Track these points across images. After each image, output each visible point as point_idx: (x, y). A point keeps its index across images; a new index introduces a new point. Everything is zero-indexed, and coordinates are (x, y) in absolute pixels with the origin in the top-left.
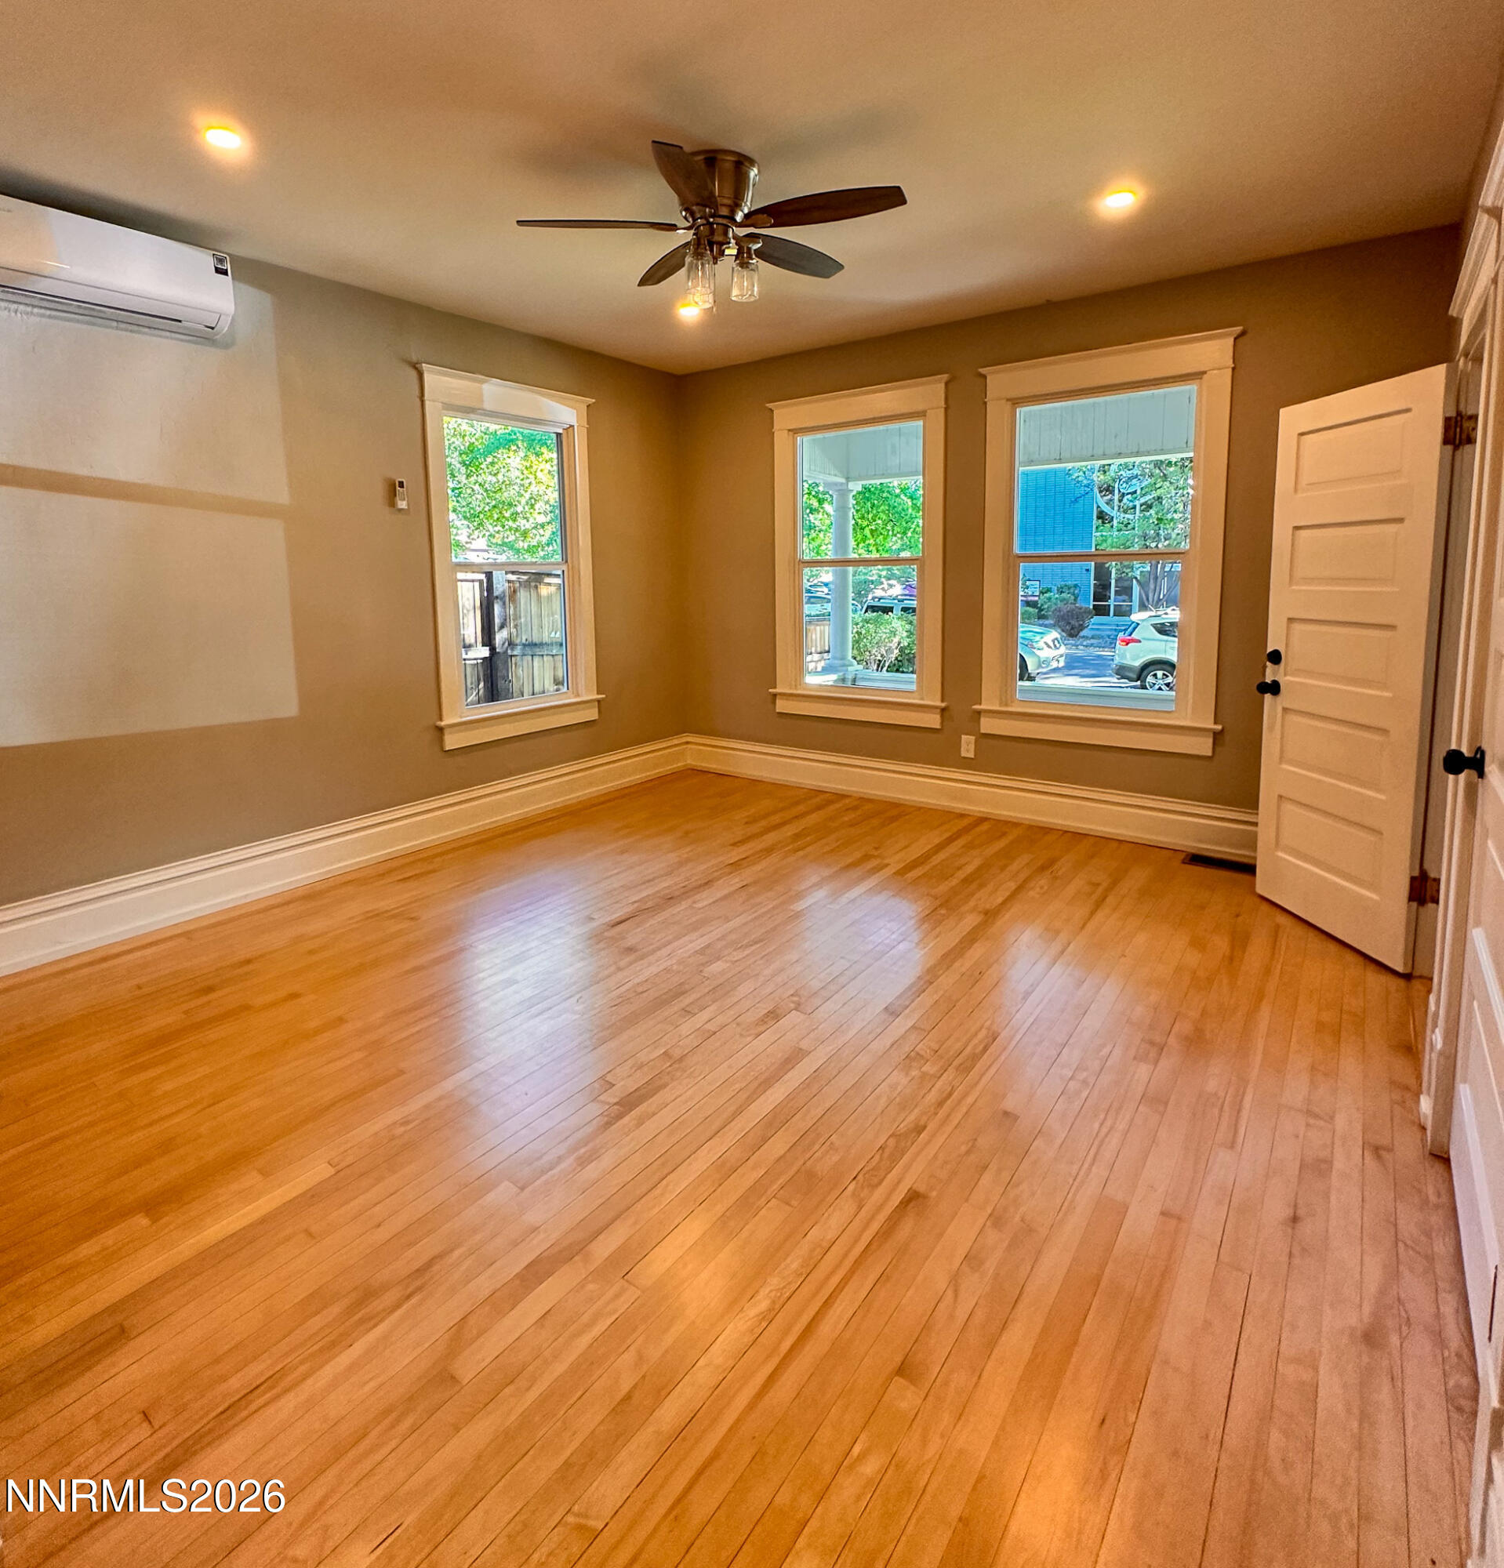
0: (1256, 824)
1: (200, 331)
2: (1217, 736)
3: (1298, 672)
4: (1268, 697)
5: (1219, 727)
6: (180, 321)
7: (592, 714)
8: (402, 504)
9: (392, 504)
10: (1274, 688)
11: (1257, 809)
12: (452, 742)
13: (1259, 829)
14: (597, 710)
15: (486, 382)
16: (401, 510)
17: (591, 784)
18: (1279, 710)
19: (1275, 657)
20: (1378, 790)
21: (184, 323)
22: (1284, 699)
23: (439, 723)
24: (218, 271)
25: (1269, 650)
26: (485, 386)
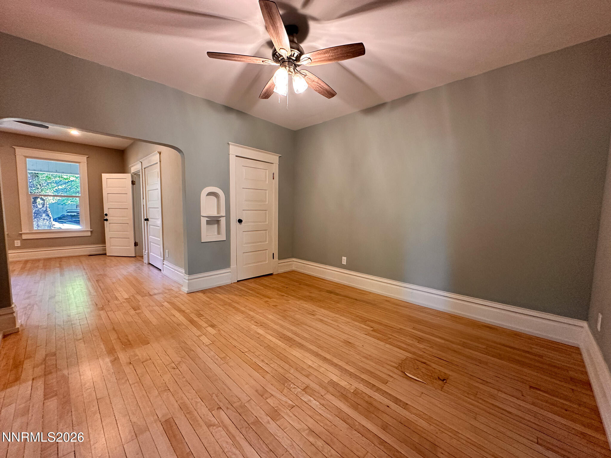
0: (105, 246)
2: (91, 231)
3: (111, 217)
4: (105, 221)
5: (92, 230)
10: (107, 220)
11: (105, 243)
13: (106, 247)
18: (108, 224)
19: (106, 215)
20: (128, 232)
22: (108, 222)
25: (105, 214)
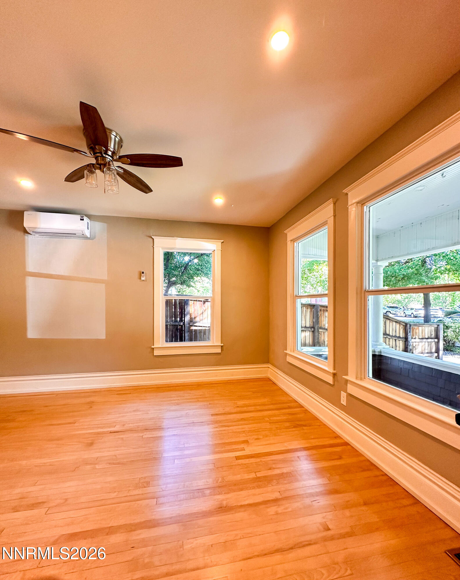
1: (82, 236)
6: (76, 234)
7: (219, 350)
8: (143, 279)
9: (140, 279)
12: (156, 353)
14: (221, 349)
15: (176, 239)
16: (143, 280)
17: (216, 376)
21: (77, 235)
23: (152, 347)
24: (81, 220)
26: (177, 241)
